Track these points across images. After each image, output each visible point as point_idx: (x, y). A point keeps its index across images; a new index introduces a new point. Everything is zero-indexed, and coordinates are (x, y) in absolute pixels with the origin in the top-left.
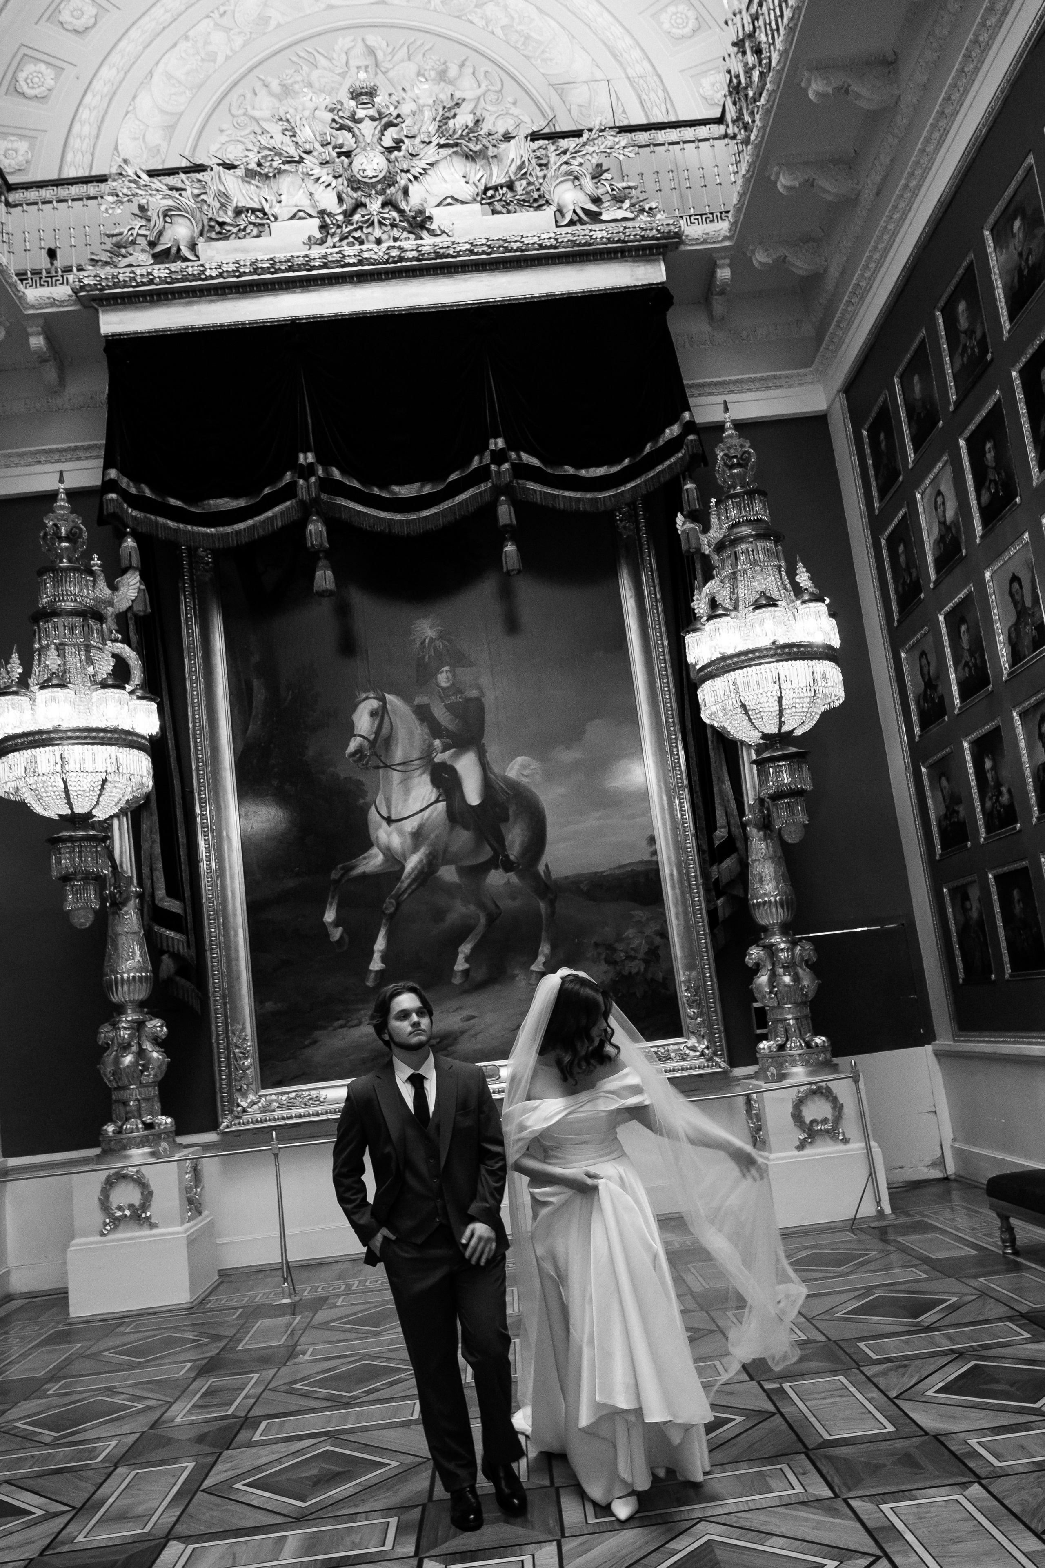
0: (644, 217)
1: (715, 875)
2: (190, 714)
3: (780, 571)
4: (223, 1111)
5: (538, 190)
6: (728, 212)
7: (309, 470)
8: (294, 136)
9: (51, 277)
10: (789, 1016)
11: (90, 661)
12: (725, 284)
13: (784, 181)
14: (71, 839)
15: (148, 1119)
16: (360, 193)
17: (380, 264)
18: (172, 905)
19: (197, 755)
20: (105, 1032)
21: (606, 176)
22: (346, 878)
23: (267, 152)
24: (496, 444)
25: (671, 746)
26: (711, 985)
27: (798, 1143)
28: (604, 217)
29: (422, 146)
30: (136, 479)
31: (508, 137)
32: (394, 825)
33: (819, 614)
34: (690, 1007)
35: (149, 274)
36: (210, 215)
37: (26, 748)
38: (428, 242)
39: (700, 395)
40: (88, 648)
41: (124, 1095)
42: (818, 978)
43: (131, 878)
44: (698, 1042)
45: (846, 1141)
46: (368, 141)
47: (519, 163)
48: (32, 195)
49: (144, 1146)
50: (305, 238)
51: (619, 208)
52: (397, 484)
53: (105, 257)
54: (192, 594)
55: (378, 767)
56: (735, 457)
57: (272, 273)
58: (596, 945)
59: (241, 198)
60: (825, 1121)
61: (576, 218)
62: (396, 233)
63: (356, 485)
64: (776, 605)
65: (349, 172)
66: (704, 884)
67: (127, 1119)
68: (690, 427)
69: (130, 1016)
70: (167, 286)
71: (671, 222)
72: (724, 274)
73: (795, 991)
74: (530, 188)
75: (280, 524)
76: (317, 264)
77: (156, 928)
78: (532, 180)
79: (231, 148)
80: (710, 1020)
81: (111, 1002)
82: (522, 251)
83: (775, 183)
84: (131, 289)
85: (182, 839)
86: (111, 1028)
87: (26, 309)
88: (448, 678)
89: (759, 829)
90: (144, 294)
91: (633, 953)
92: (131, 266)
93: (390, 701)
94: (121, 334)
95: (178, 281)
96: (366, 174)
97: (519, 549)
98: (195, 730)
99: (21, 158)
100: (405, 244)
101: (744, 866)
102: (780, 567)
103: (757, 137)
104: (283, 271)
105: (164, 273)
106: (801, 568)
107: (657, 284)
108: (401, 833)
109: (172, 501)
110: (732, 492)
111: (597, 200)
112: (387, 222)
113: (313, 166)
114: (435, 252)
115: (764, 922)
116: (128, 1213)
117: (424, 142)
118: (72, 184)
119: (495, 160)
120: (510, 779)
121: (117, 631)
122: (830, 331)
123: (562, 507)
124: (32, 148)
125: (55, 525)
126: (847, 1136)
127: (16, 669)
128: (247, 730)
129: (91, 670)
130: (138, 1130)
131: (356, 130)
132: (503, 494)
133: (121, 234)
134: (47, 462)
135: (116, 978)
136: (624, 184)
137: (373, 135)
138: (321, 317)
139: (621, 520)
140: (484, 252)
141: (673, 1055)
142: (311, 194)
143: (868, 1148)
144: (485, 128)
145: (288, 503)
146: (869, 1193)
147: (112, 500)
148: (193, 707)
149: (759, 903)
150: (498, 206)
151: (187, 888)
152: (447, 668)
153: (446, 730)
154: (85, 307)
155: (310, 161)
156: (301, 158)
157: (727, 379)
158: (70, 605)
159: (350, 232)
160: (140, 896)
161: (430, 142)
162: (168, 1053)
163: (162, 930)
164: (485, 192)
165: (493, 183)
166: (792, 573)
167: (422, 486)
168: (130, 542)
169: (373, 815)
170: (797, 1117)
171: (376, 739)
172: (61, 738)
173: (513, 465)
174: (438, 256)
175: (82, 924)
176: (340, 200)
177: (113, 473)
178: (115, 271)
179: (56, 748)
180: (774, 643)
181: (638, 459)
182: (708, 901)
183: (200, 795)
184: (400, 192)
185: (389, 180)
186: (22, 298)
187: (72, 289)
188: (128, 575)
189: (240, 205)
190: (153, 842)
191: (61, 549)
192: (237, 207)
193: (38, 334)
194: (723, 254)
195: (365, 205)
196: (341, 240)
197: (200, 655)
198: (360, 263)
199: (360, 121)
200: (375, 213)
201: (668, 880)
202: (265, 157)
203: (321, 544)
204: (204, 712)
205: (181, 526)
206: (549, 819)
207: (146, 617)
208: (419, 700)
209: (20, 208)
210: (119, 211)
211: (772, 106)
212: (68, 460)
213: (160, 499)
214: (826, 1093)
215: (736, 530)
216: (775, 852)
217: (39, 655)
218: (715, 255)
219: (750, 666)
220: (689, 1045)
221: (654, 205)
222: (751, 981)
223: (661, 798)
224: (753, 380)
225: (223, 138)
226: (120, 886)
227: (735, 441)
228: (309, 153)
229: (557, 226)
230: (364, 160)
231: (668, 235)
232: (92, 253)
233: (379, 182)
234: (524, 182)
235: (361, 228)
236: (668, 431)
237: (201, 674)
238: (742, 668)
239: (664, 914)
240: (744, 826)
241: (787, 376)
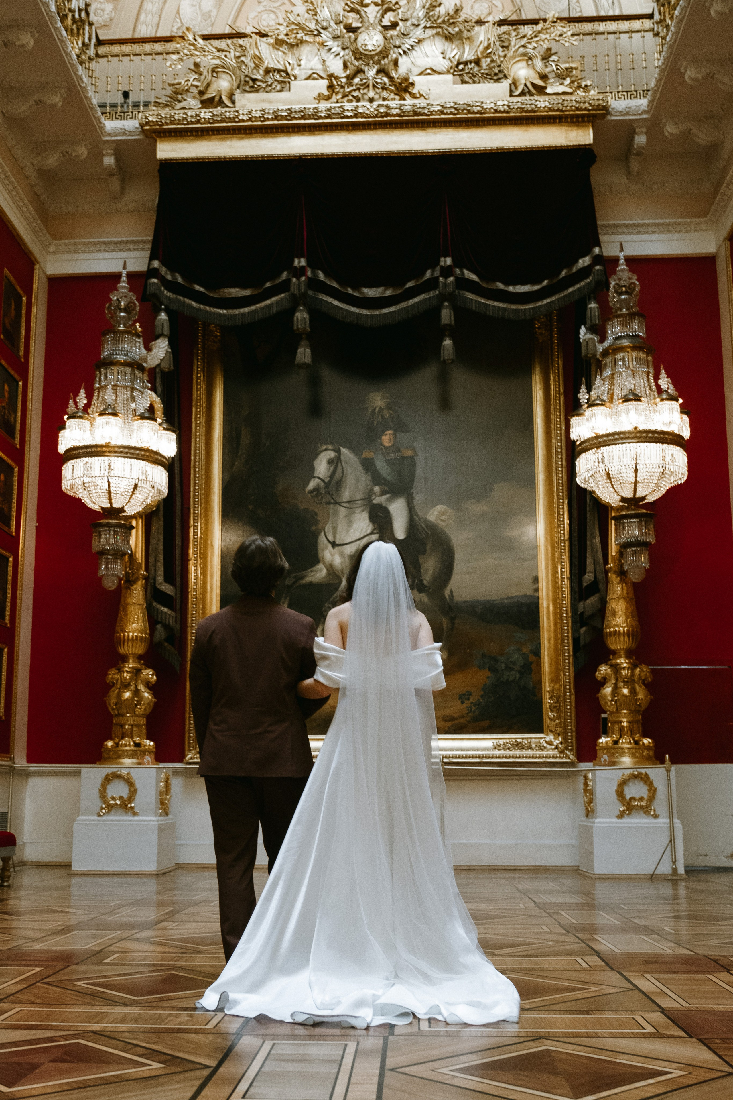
0: (580, 93)
1: (581, 610)
2: (193, 449)
3: (648, 376)
4: (189, 747)
5: (499, 66)
6: (648, 91)
7: (300, 272)
8: (316, 15)
9: (124, 113)
10: (625, 720)
11: (133, 399)
12: (640, 147)
13: (690, 74)
14: (108, 525)
15: (137, 740)
16: (361, 62)
17: (371, 117)
18: (167, 588)
19: (195, 480)
20: (112, 675)
21: (554, 58)
22: (296, 585)
23: (293, 27)
24: (445, 262)
25: (558, 508)
26: (569, 695)
27: (618, 813)
28: (549, 90)
29: (412, 28)
30: (172, 269)
31: (480, 22)
32: (337, 548)
33: (672, 410)
34: (552, 711)
35: (197, 115)
36: (246, 73)
37: (85, 457)
38: (409, 102)
39: (613, 233)
40: (133, 389)
41: (122, 720)
42: (651, 694)
43: (141, 564)
44: (555, 739)
45: (656, 816)
46: (372, 22)
47: (486, 44)
48: (116, 49)
49: (133, 758)
50: (316, 95)
51: (562, 84)
52: (366, 287)
53: (163, 100)
54: (203, 359)
55: (329, 503)
56: (624, 286)
57: (288, 120)
58: (484, 656)
59: (271, 61)
60: (641, 799)
61: (526, 90)
62: (385, 94)
63: (336, 285)
64: (640, 400)
65: (354, 46)
66: (572, 617)
67: (123, 738)
68: (598, 259)
69: (131, 664)
70: (209, 125)
71: (601, 97)
72: (640, 139)
73: (630, 701)
74: (493, 64)
75: (275, 310)
76: (323, 115)
77: (155, 604)
78: (495, 59)
79: (265, 16)
80: (565, 722)
81: (118, 654)
82: (481, 113)
83: (684, 74)
84: (183, 126)
85: (178, 542)
86: (116, 671)
87: (104, 136)
88: (390, 440)
89: (617, 576)
90: (191, 130)
91: (511, 666)
92: (184, 108)
93: (344, 454)
94: (171, 159)
95: (218, 122)
96: (367, 48)
97: (455, 344)
98: (195, 462)
99: (106, 16)
100: (393, 104)
101: (604, 603)
102: (648, 373)
103: (671, 39)
104: (296, 119)
105: (208, 116)
106: (663, 374)
107: (585, 145)
108: (342, 554)
109: (198, 288)
110: (619, 313)
111: (544, 77)
112: (380, 86)
113: (327, 39)
114: (414, 111)
115: (613, 647)
116: (118, 802)
117: (413, 25)
118: (145, 42)
119: (468, 40)
120: (430, 521)
121: (148, 382)
122: (722, 191)
123: (491, 314)
124: (115, 9)
125: (118, 300)
126: (657, 813)
127: (82, 400)
128: (233, 464)
129: (133, 405)
130: (130, 745)
131: (363, 13)
132: (446, 301)
133: (179, 84)
134: (105, 251)
135: (124, 635)
136: (567, 65)
137: (376, 17)
138: (322, 155)
139: (539, 328)
140: (451, 113)
141: (533, 746)
142: (324, 61)
143: (672, 824)
144: (463, 16)
145: (283, 295)
146: (668, 855)
147: (154, 283)
148: (196, 444)
149: (610, 632)
150: (466, 78)
151: (178, 579)
152: (390, 432)
153: (385, 479)
154: (147, 137)
155: (325, 35)
156: (320, 33)
157: (636, 222)
158: (122, 358)
159: (350, 92)
160: (146, 578)
161: (419, 25)
162: (155, 695)
163: (159, 606)
164: (457, 66)
165: (464, 59)
166: (656, 378)
167: (385, 290)
168: (163, 316)
169: (322, 539)
170: (620, 794)
171: (330, 481)
172: (110, 452)
173: (457, 279)
174: (416, 113)
175: (110, 587)
176: (345, 67)
177: (156, 264)
178: (172, 112)
179: (106, 458)
180: (636, 428)
181: (554, 281)
182: (575, 631)
183: (194, 510)
184: (392, 63)
185: (384, 53)
186: (102, 128)
187: (140, 124)
188: (159, 341)
189: (269, 66)
190: (159, 540)
191: (120, 317)
192: (267, 68)
193: (110, 155)
194: (641, 124)
195: (364, 72)
196: (343, 97)
197: (204, 405)
198: (356, 116)
199: (367, 6)
200: (371, 78)
201: (545, 612)
202: (292, 30)
203: (305, 328)
204: (203, 448)
205: (202, 306)
206: (458, 556)
207: (168, 373)
208: (365, 454)
209: (106, 59)
210: (179, 67)
211: (683, 18)
212: (120, 250)
213: (188, 286)
214: (645, 779)
215: (618, 342)
216: (627, 594)
217: (99, 392)
218: (634, 125)
219: (615, 444)
220: (548, 740)
221: (589, 83)
222: (598, 691)
223: (546, 548)
224: (658, 225)
225: (260, 8)
226: (133, 569)
227: (626, 275)
228: (325, 29)
229: (511, 96)
230: (367, 37)
231: (598, 108)
232: (157, 98)
233: (376, 54)
234: (489, 60)
235: (359, 89)
236: (581, 261)
237: (203, 420)
238: (609, 445)
239: (539, 638)
240: (606, 572)
241: (685, 224)
